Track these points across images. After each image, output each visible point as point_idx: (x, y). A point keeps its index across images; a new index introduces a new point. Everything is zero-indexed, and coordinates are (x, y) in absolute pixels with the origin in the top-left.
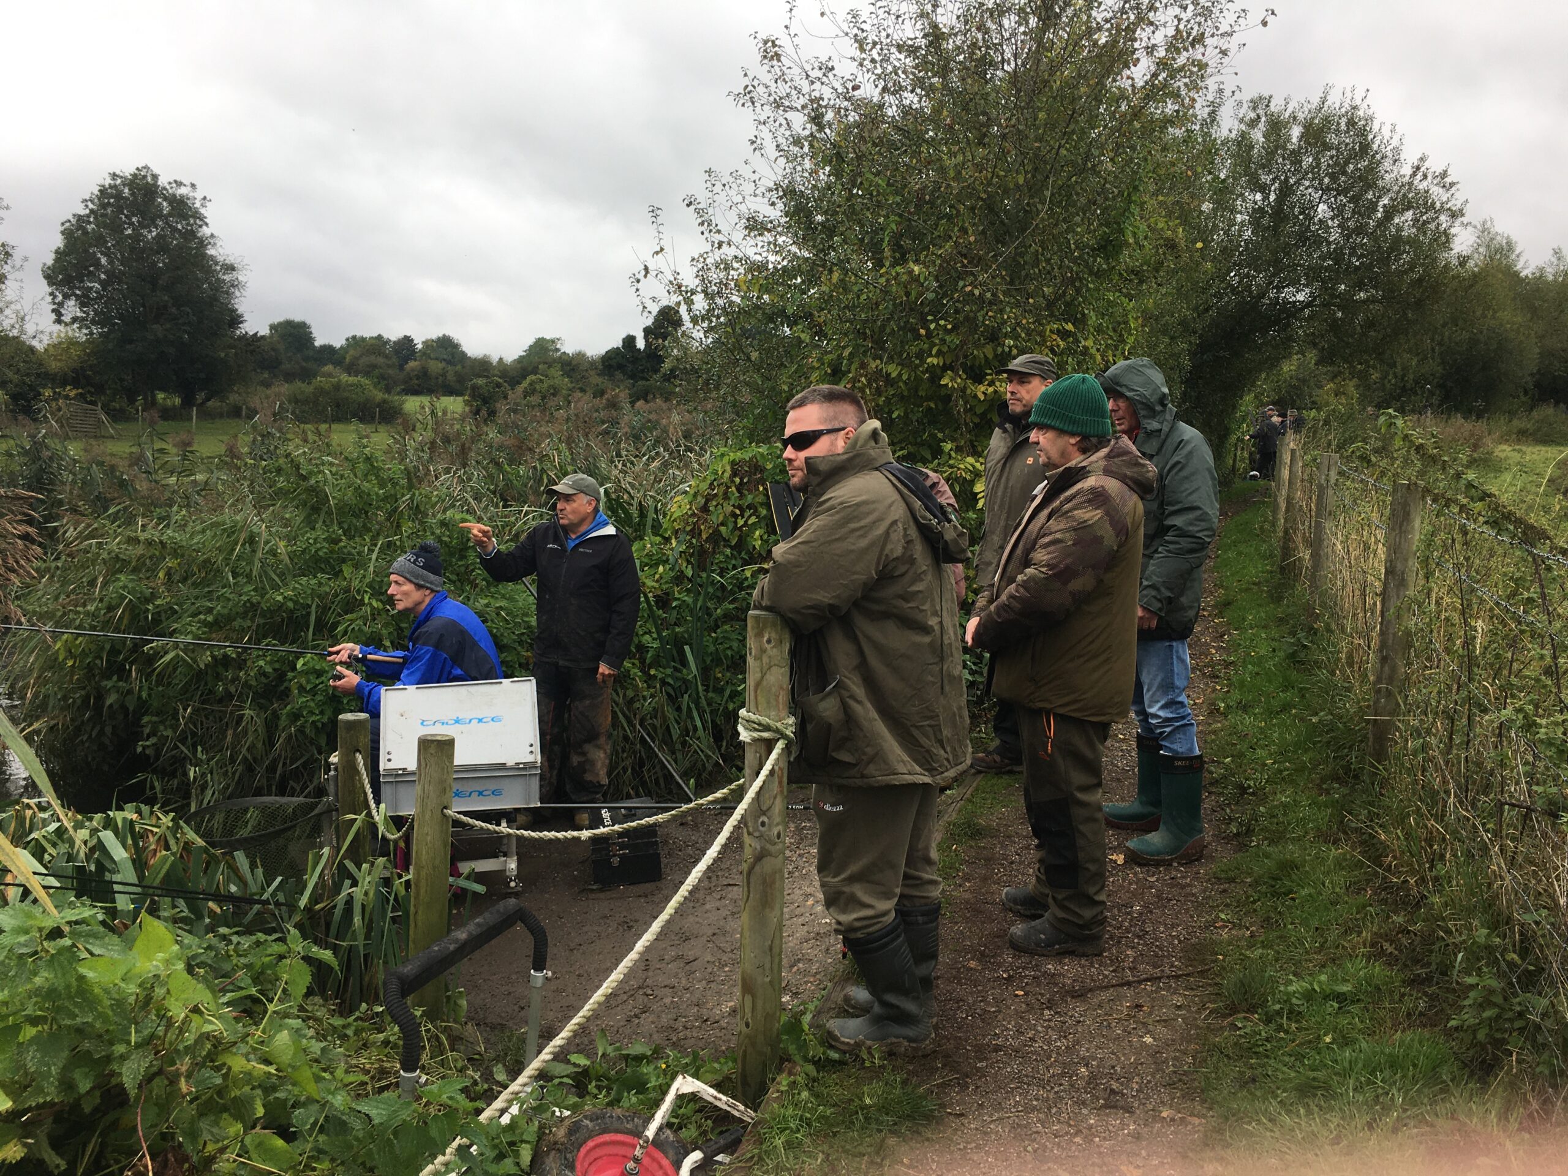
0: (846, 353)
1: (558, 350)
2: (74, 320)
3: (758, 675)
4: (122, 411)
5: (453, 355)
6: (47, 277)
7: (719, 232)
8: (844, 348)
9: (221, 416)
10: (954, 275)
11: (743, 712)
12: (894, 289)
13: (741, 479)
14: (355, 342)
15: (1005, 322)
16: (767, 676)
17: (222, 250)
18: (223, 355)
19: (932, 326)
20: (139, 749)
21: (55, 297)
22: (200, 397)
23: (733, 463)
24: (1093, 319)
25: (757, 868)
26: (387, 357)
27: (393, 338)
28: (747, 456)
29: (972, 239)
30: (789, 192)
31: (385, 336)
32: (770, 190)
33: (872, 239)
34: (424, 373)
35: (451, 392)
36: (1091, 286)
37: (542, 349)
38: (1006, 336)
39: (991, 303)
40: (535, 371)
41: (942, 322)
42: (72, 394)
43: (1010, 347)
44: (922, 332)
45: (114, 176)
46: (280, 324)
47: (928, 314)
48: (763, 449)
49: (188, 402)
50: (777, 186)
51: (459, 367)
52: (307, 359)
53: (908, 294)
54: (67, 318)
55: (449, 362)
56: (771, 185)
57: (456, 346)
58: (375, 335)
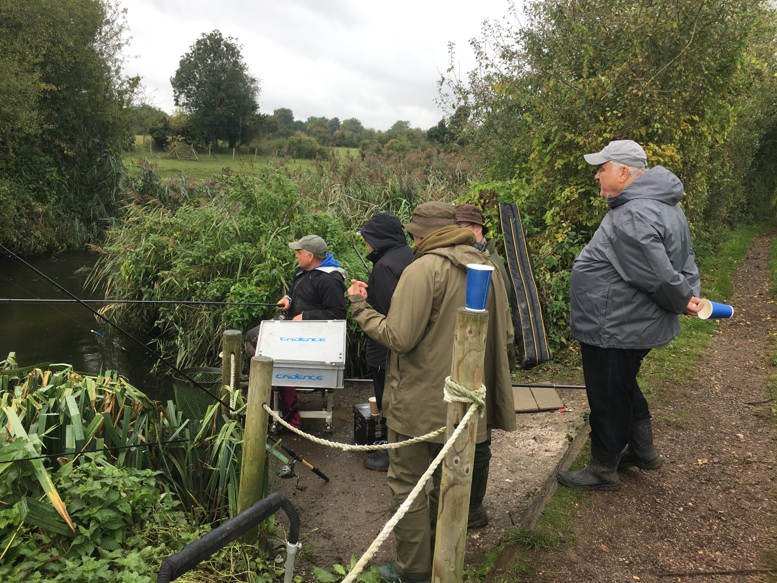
0: (553, 130)
1: (408, 127)
2: (184, 104)
3: (461, 356)
4: (202, 148)
5: (357, 128)
6: (173, 83)
7: (487, 58)
8: (553, 126)
9: (246, 153)
10: (626, 82)
11: (448, 379)
12: (587, 91)
13: (485, 201)
14: (312, 120)
15: (655, 113)
16: (467, 357)
17: (251, 72)
18: (248, 124)
19: (609, 114)
20: (156, 325)
21: (176, 93)
22: (237, 144)
23: (481, 191)
24: (709, 114)
25: (450, 491)
26: (326, 128)
27: (330, 119)
28: (489, 188)
29: (641, 60)
30: (529, 35)
31: (326, 117)
32: (517, 34)
33: (576, 62)
34: (343, 137)
35: (355, 146)
36: (711, 94)
37: (400, 126)
38: (655, 121)
39: (648, 101)
40: (395, 137)
41: (615, 112)
42: (180, 139)
43: (657, 129)
44: (602, 118)
45: (203, 34)
46: (279, 110)
47: (606, 107)
48: (499, 184)
49: (232, 145)
50: (521, 31)
51: (359, 134)
52: (290, 127)
53: (595, 95)
54: (180, 103)
55: (355, 131)
56: (518, 31)
57: (359, 123)
58: (321, 117)
